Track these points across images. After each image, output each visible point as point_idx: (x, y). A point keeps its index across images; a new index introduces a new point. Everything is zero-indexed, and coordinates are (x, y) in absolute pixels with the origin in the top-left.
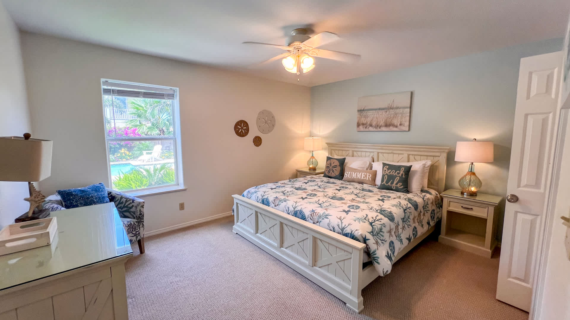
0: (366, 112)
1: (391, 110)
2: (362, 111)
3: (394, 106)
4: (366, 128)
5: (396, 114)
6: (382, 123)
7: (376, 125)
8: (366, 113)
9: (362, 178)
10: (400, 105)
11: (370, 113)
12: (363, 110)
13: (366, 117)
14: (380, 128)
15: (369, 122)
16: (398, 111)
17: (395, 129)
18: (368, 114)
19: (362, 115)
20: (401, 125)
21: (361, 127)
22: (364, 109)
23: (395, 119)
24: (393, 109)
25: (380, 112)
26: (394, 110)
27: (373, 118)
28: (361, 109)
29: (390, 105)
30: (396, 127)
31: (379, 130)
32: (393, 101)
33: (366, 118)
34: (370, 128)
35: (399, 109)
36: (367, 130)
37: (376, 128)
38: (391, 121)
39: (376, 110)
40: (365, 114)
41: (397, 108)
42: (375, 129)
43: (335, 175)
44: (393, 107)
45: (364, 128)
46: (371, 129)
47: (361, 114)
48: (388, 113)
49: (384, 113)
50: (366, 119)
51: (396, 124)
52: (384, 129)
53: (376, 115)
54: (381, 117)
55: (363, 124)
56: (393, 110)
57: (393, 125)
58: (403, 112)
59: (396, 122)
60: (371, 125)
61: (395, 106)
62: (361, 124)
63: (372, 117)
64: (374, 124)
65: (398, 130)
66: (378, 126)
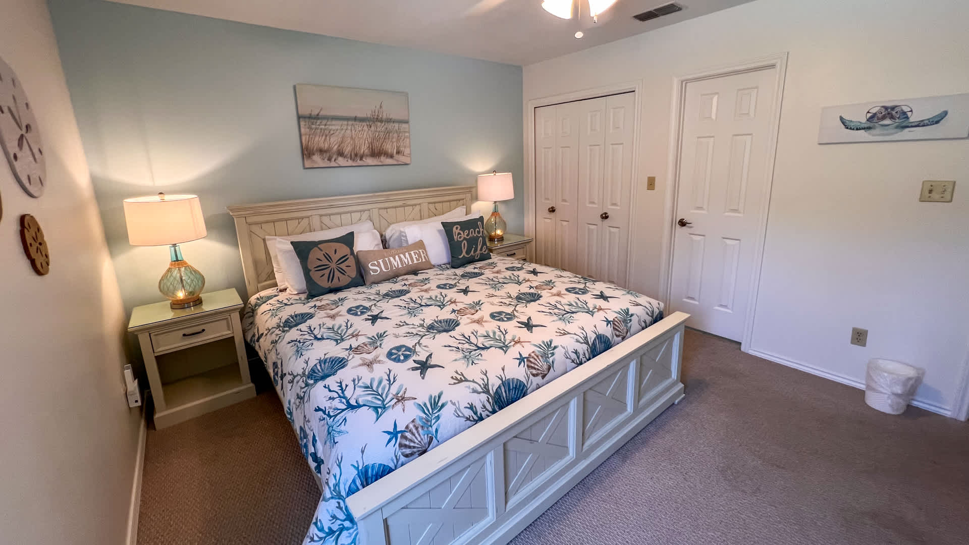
0: (324, 122)
1: (379, 124)
2: (315, 118)
3: (382, 116)
4: (329, 160)
5: (389, 132)
6: (364, 149)
7: (351, 152)
8: (325, 125)
9: (415, 262)
10: (393, 116)
11: (335, 126)
12: (317, 117)
13: (327, 134)
14: (361, 159)
15: (336, 147)
16: (390, 126)
17: (389, 161)
18: (330, 127)
19: (316, 129)
20: (398, 153)
21: (316, 158)
22: (318, 115)
23: (387, 140)
24: (381, 121)
25: (358, 126)
26: (385, 125)
27: (343, 137)
28: (311, 114)
29: (375, 112)
30: (392, 157)
31: (360, 163)
32: (381, 107)
33: (326, 136)
34: (340, 159)
35: (392, 123)
36: (333, 164)
37: (354, 160)
38: (381, 146)
39: (347, 119)
40: (323, 127)
41: (389, 121)
42: (350, 163)
43: (350, 279)
44: (381, 118)
45: (326, 160)
46: (341, 161)
47: (313, 126)
48: (373, 128)
49: (366, 128)
50: (328, 138)
51: (390, 151)
52: (370, 161)
53: (348, 132)
54: (362, 137)
55: (321, 151)
56: (383, 124)
57: (385, 154)
58: (399, 129)
59: (389, 147)
60: (341, 154)
61: (385, 117)
62: (317, 150)
63: (341, 136)
64: (347, 150)
65: (395, 163)
66: (356, 156)
